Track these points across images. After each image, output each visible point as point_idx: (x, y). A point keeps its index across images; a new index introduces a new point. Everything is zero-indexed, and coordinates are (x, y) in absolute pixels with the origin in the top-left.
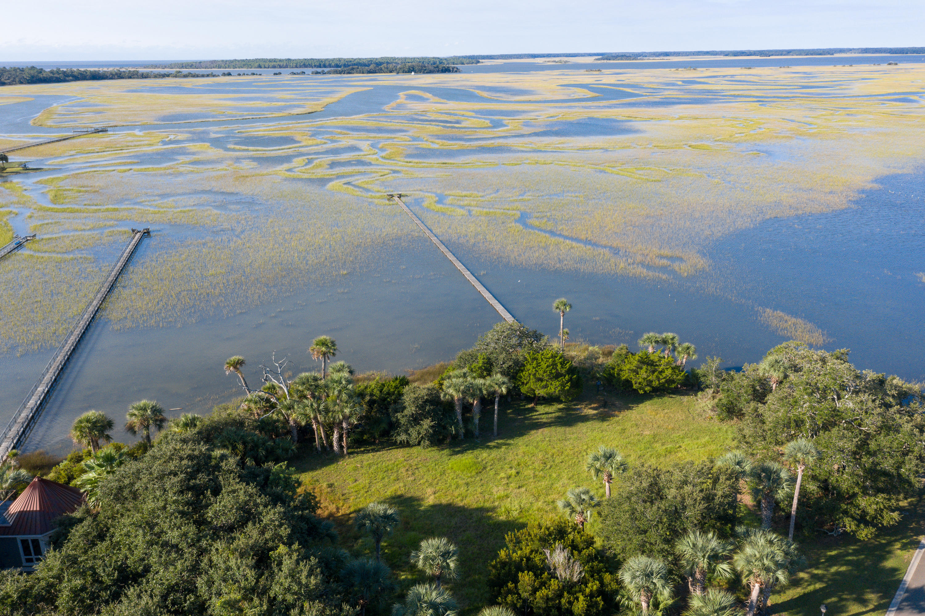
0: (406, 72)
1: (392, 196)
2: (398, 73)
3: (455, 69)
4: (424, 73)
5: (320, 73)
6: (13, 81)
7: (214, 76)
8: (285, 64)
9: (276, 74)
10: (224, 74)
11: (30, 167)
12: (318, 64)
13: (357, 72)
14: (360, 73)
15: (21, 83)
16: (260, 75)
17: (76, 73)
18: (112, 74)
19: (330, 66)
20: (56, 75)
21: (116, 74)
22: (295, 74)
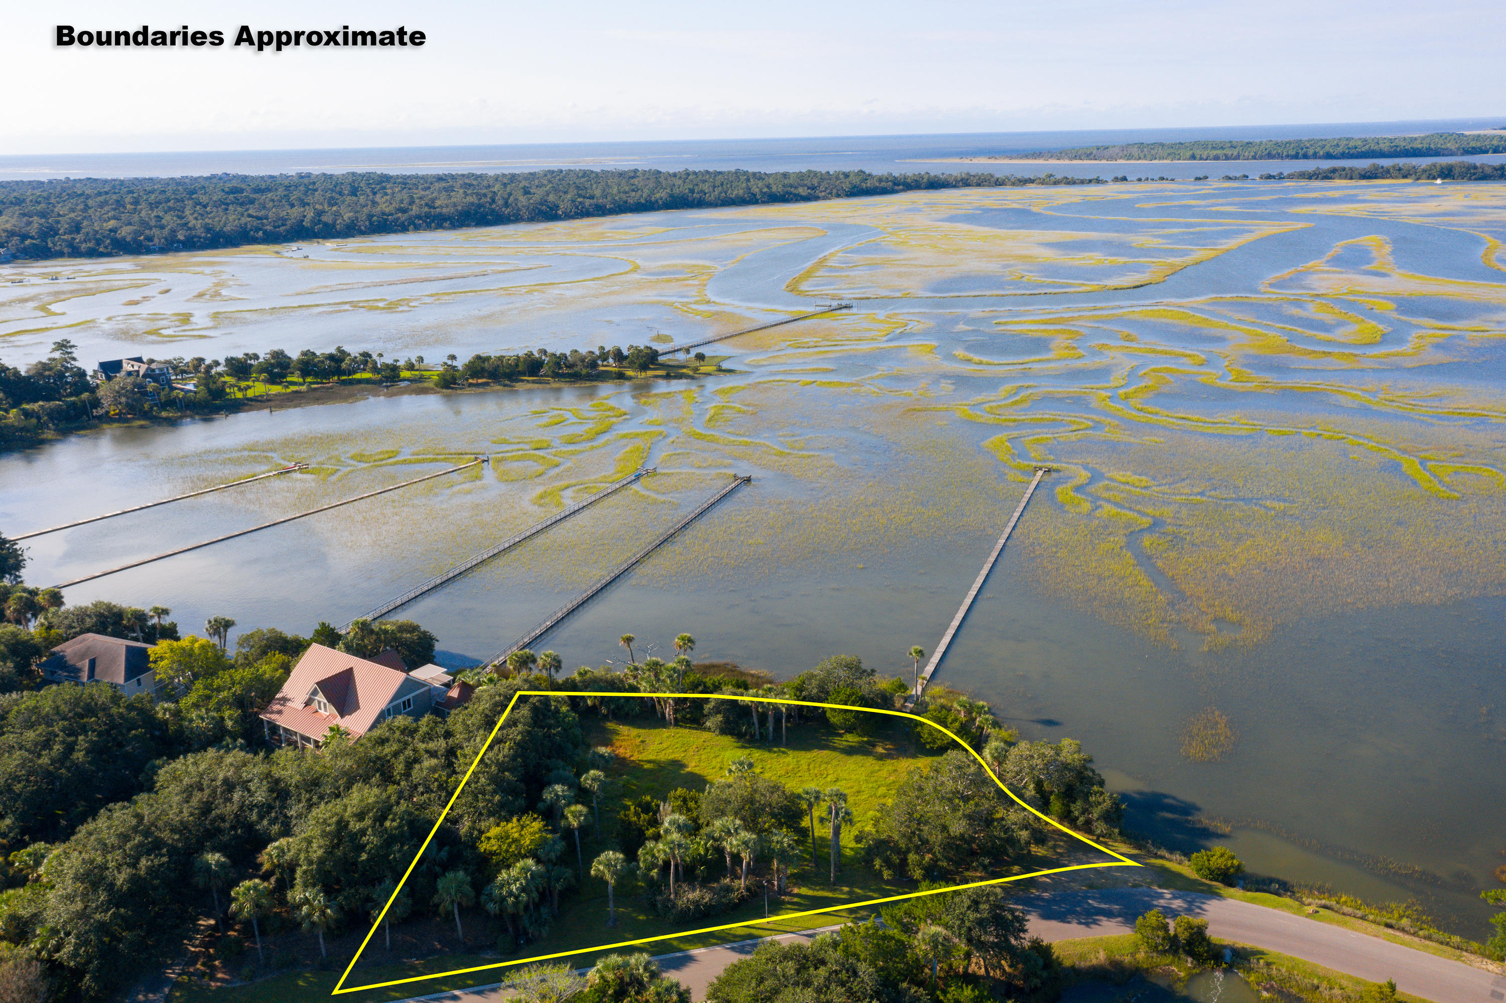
5: (1274, 177)
6: (829, 194)
7: (1098, 181)
8: (1235, 153)
9: (1198, 179)
10: (1116, 180)
11: (725, 365)
12: (1292, 153)
13: (1341, 177)
14: (1346, 178)
15: (838, 196)
16: (1173, 180)
17: (909, 180)
18: (956, 181)
19: (1315, 156)
20: (883, 184)
21: (962, 180)
22: (1230, 178)
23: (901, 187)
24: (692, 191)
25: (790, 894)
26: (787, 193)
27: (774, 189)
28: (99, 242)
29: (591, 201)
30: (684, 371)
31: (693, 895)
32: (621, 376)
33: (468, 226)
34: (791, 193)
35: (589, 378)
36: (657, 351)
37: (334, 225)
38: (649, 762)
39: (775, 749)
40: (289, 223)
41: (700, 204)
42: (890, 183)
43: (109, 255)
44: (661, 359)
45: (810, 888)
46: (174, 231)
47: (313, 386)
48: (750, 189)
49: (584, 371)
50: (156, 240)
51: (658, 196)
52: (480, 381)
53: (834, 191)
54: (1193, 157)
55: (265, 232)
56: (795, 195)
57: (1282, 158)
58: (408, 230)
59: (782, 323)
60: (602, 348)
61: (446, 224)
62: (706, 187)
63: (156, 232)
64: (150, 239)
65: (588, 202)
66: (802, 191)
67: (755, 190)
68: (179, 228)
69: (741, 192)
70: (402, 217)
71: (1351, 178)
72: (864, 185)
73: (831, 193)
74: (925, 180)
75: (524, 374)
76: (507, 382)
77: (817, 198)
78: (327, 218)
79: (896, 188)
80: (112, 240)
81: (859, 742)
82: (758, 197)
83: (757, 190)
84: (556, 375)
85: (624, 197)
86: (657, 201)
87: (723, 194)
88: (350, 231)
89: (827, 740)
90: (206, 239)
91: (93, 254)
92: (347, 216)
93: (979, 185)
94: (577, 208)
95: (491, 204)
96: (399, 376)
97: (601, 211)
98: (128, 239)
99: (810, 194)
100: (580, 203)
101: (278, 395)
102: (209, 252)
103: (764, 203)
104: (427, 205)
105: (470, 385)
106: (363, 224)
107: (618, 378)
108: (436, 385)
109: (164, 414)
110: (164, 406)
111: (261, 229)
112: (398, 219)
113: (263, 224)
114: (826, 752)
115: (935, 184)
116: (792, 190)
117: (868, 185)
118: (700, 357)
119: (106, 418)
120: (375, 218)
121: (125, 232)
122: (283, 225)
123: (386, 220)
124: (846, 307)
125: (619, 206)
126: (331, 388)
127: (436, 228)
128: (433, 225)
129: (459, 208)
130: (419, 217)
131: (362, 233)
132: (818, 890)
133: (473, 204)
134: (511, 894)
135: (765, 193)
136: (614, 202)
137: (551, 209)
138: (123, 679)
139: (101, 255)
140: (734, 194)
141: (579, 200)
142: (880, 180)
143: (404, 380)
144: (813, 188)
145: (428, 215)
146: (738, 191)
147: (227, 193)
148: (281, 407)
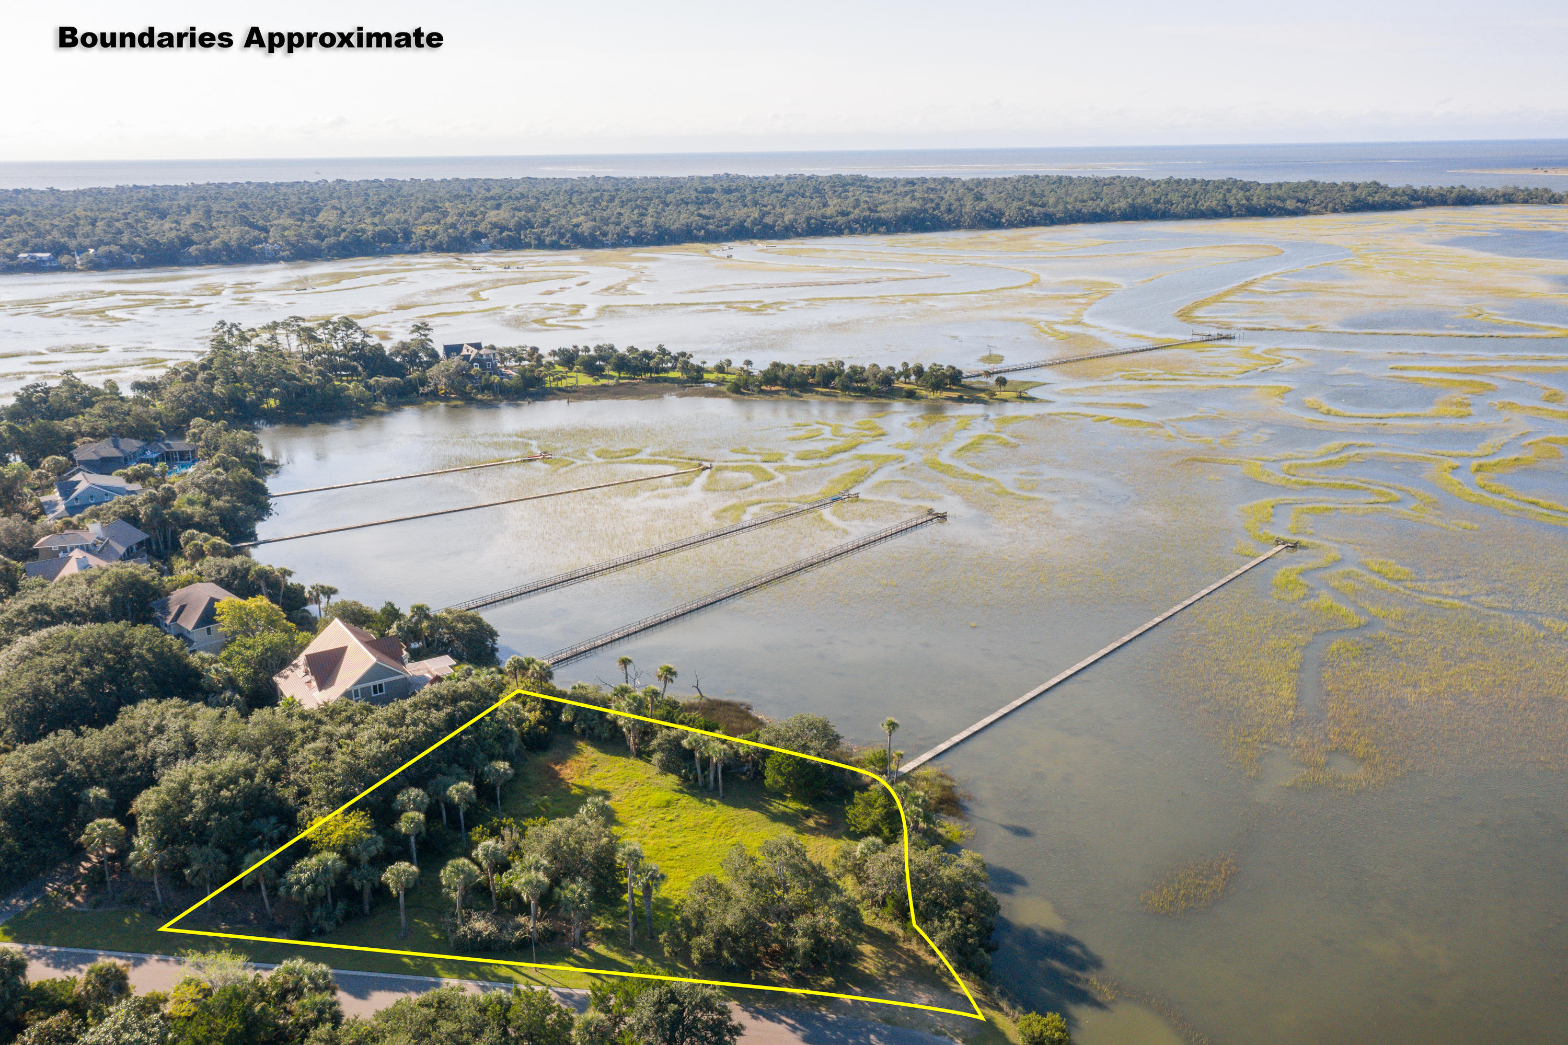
11: (1031, 393)
15: (1335, 211)
17: (1432, 194)
18: (1497, 196)
20: (1396, 198)
21: (1505, 195)
23: (1420, 202)
24: (1157, 201)
25: (585, 949)
26: (1270, 206)
27: (1255, 201)
28: (562, 236)
29: (1041, 209)
30: (982, 395)
31: (481, 925)
32: (910, 395)
33: (904, 231)
34: (1275, 206)
35: (877, 394)
36: (960, 372)
37: (773, 227)
38: (580, 787)
39: (708, 800)
40: (732, 223)
41: (1165, 215)
42: (1406, 198)
43: (567, 248)
44: (964, 381)
45: (609, 948)
46: (628, 228)
47: (621, 381)
48: (1226, 201)
49: (873, 388)
50: (610, 236)
51: (1116, 205)
52: (773, 388)
53: (1330, 205)
55: (707, 231)
56: (1280, 208)
58: (843, 234)
59: (1137, 351)
60: (905, 364)
61: (883, 229)
62: (1175, 197)
63: (611, 228)
64: (605, 234)
65: (1036, 210)
66: (1290, 204)
67: (1232, 202)
68: (632, 225)
69: (1214, 203)
70: (841, 220)
72: (1370, 199)
73: (1326, 208)
74: (1453, 195)
75: (818, 385)
76: (796, 392)
77: (1306, 213)
78: (768, 220)
79: (1413, 203)
80: (572, 235)
81: (797, 810)
82: (1233, 209)
83: (1235, 202)
84: (845, 388)
85: (1079, 205)
86: (1114, 211)
87: (1193, 206)
88: (788, 232)
89: (767, 802)
90: (652, 235)
91: (555, 246)
92: (788, 217)
93: (1526, 202)
94: (1023, 216)
95: (934, 210)
96: (702, 377)
97: (1049, 220)
98: (586, 234)
99: (1298, 208)
100: (1028, 211)
101: (589, 387)
102: (652, 248)
103: (1240, 216)
104: (869, 209)
105: (762, 391)
106: (801, 226)
107: (908, 397)
108: (728, 389)
109: (480, 396)
110: (482, 389)
111: (704, 229)
112: (836, 222)
113: (707, 224)
114: (755, 813)
115: (1466, 199)
116: (1278, 203)
117: (1376, 199)
118: (1002, 382)
119: (434, 395)
120: (813, 221)
121: (586, 227)
122: (726, 225)
123: (824, 223)
124: (1226, 338)
125: (1071, 216)
126: (637, 384)
127: (872, 233)
128: (869, 229)
129: (899, 213)
130: (856, 221)
131: (798, 235)
132: (612, 951)
133: (914, 209)
134: (298, 881)
135: (1243, 205)
136: (1066, 211)
137: (995, 216)
138: (193, 625)
139: (561, 248)
140: (1204, 205)
141: (1028, 208)
142: (1395, 193)
143: (708, 381)
144: (1305, 201)
145: (866, 219)
146: (1210, 203)
147: (700, 192)
148: (580, 399)
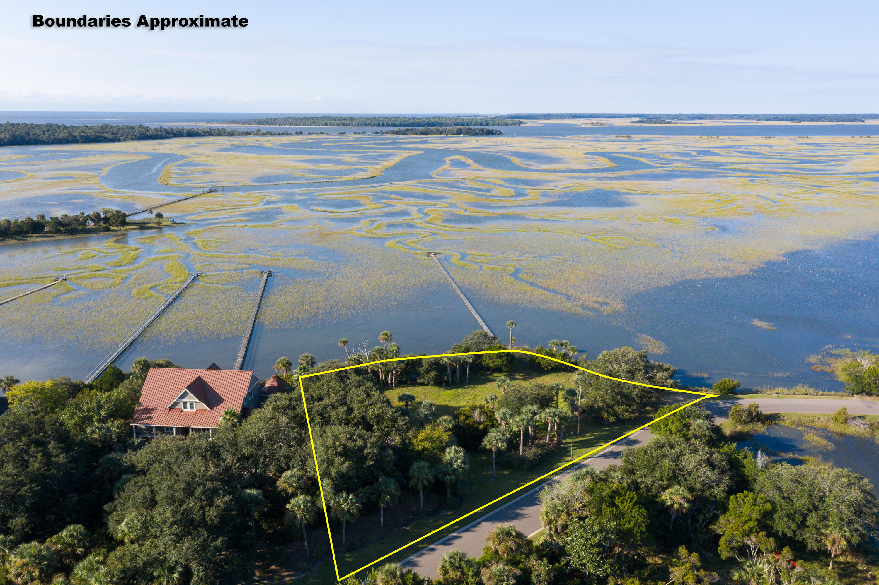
0: (454, 134)
1: (430, 253)
2: (447, 135)
3: (498, 132)
4: (470, 135)
5: (379, 133)
6: (126, 138)
7: (288, 134)
8: (348, 123)
9: (340, 133)
10: (297, 133)
12: (377, 123)
13: (411, 134)
14: (414, 134)
15: (132, 139)
16: (327, 134)
17: (175, 131)
18: (204, 132)
19: (388, 125)
20: (160, 133)
21: (208, 132)
22: (357, 133)
23: (171, 135)
26: (98, 136)
27: (89, 134)
30: (152, 225)
32: (108, 229)
34: (101, 137)
35: (84, 231)
36: (124, 214)
49: (80, 227)
53: (129, 136)
54: (326, 124)
56: (104, 138)
57: (372, 126)
66: (109, 136)
71: (416, 134)
72: (147, 134)
79: (168, 135)
83: (77, 134)
84: (58, 231)
93: (218, 135)
99: (114, 138)
103: (83, 142)
107: (107, 231)
116: (101, 135)
117: (150, 133)
118: (159, 216)
124: (214, 191)
142: (157, 131)
144: (114, 134)
146: (62, 135)
